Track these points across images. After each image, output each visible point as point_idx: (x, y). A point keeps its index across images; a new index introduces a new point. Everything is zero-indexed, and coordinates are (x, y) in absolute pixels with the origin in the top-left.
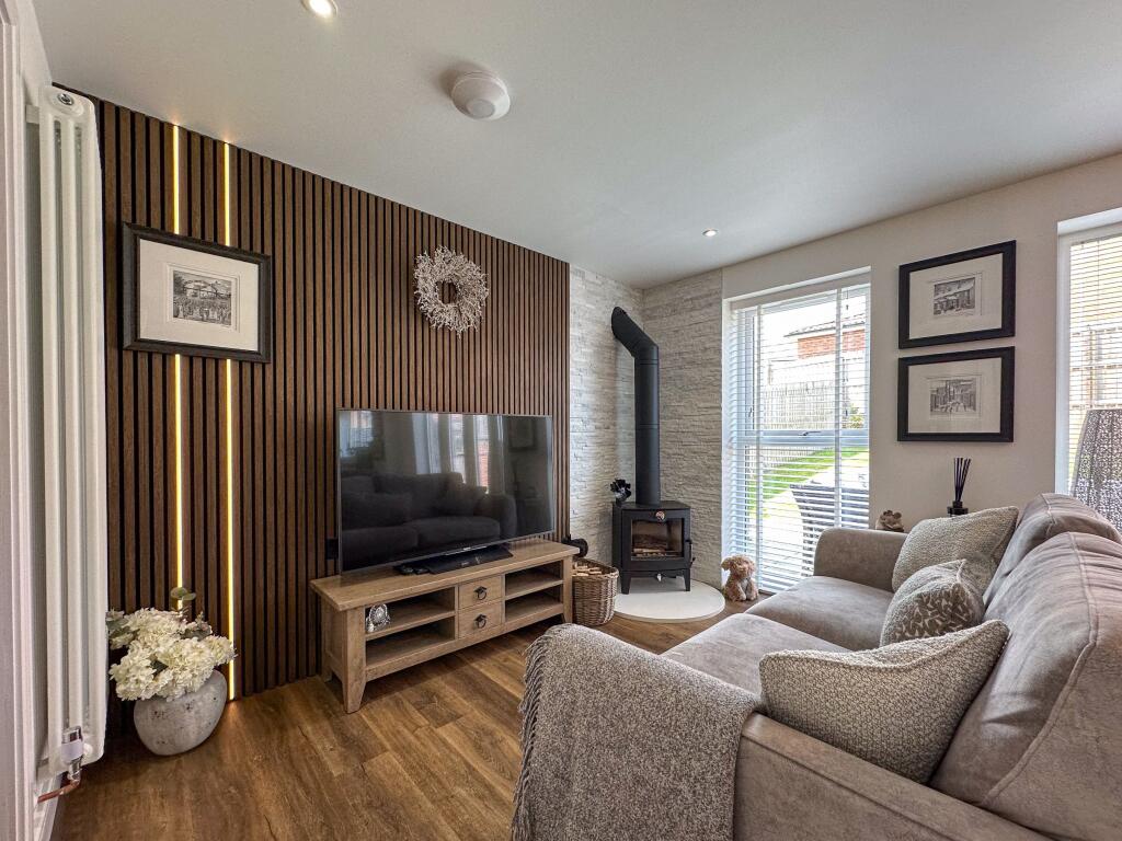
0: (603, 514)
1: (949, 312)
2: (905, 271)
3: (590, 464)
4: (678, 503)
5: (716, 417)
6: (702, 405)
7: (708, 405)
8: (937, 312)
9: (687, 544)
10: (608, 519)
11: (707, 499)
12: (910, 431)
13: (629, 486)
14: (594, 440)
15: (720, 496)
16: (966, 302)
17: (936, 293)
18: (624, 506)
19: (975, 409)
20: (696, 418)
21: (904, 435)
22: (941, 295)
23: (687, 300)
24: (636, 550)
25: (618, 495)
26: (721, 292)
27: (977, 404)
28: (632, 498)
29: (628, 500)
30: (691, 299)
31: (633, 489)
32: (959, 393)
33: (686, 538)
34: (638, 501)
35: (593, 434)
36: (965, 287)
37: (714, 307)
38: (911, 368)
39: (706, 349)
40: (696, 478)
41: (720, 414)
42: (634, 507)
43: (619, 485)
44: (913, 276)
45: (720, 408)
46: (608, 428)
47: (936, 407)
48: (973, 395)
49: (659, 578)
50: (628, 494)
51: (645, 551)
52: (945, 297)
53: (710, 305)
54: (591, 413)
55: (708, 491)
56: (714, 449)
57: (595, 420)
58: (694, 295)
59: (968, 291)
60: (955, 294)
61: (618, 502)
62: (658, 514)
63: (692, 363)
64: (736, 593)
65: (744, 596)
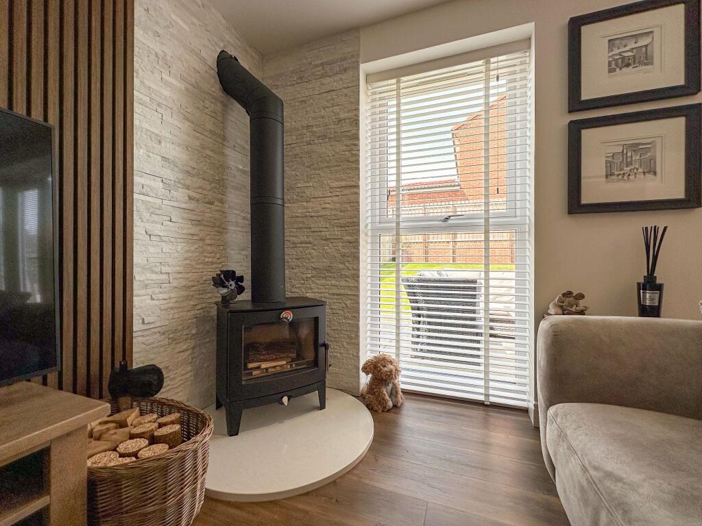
0: (200, 320)
1: (625, 70)
2: (576, 26)
3: (179, 248)
4: (307, 299)
5: (352, 197)
6: (335, 184)
7: (343, 184)
8: (611, 71)
9: (322, 350)
10: (210, 327)
11: (342, 291)
12: (584, 201)
13: (241, 279)
14: (185, 215)
15: (357, 288)
16: (643, 58)
17: (610, 49)
18: (233, 306)
19: (655, 173)
20: (328, 200)
21: (576, 206)
22: (616, 51)
23: (317, 66)
24: (250, 366)
25: (225, 291)
26: (358, 56)
27: (658, 170)
28: (246, 296)
29: (240, 298)
30: (322, 64)
31: (247, 283)
32: (638, 157)
33: (321, 341)
34: (254, 299)
35: (184, 206)
36: (643, 42)
37: (351, 73)
38: (584, 132)
39: (340, 121)
40: (329, 269)
41: (358, 194)
42: (249, 307)
43: (226, 277)
44: (585, 30)
45: (357, 187)
46: (212, 203)
47: (612, 174)
48: (653, 159)
49: (285, 399)
50: (241, 290)
51: (264, 365)
52: (620, 54)
53: (345, 70)
54: (181, 176)
55: (343, 283)
56: (349, 234)
57: (188, 188)
58: (325, 60)
59: (646, 46)
60: (631, 50)
61: (225, 300)
62: (284, 315)
63: (324, 137)
64: (382, 402)
65: (390, 404)
